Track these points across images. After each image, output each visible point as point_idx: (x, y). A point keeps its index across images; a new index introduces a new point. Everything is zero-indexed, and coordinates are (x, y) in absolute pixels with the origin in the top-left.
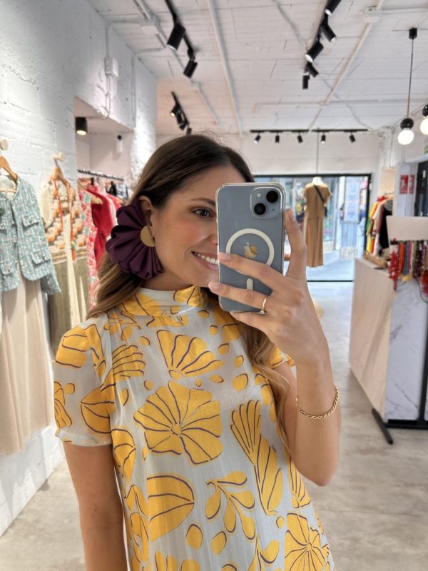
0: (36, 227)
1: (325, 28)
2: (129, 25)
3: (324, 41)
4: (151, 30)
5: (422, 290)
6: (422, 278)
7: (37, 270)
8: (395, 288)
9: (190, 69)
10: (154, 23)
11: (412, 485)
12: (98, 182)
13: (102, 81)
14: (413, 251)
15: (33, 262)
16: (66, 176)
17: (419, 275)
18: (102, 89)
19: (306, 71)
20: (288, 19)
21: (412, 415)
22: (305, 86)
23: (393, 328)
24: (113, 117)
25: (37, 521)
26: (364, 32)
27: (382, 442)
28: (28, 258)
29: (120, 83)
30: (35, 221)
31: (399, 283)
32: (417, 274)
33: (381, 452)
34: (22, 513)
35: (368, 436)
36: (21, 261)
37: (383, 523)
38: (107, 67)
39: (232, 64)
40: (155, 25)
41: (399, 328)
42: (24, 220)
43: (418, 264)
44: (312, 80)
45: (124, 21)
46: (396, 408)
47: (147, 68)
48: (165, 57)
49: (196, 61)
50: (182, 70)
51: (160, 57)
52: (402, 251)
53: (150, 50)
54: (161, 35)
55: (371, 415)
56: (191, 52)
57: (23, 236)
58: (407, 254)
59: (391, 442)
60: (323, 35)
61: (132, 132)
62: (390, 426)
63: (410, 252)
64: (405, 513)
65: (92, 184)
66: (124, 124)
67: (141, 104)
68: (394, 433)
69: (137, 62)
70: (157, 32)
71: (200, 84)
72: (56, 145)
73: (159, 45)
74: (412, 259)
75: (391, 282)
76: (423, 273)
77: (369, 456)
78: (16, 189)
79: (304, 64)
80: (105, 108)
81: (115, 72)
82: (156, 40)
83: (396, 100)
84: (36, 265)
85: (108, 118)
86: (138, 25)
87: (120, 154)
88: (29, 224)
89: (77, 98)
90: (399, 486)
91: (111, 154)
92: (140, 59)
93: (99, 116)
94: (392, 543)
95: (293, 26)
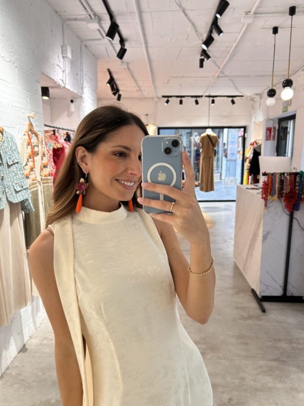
0: (16, 165)
1: (215, 26)
2: (78, 22)
3: (215, 35)
4: (94, 26)
5: (284, 207)
6: (283, 198)
7: (18, 195)
8: (266, 205)
9: (121, 54)
10: (97, 21)
11: (280, 340)
12: (58, 133)
13: (60, 61)
14: (277, 180)
15: (15, 190)
16: (36, 129)
17: (282, 196)
18: (60, 67)
19: (202, 55)
20: (190, 20)
21: (279, 292)
22: (201, 66)
23: (265, 233)
24: (68, 87)
25: (19, 374)
26: (242, 29)
27: (259, 312)
28: (12, 187)
29: (72, 63)
30: (16, 161)
31: (268, 202)
32: (280, 195)
33: (258, 318)
34: (8, 369)
35: (249, 308)
36: (7, 190)
37: (261, 367)
38: (63, 51)
39: (150, 50)
40: (98, 23)
41: (269, 233)
42: (8, 160)
43: (281, 189)
44: (206, 62)
45: (75, 19)
46: (267, 288)
47: (91, 52)
48: (104, 44)
49: (125, 48)
50: (116, 55)
51: (100, 45)
52: (270, 179)
53: (93, 40)
54: (101, 30)
55: (250, 293)
56: (122, 41)
57: (8, 172)
58: (274, 182)
59: (264, 311)
60: (214, 31)
61: (81, 97)
62: (263, 300)
63: (275, 181)
64: (275, 360)
65: (54, 134)
66: (76, 92)
67: (87, 78)
68: (266, 305)
69: (83, 48)
70: (99, 28)
71: (128, 63)
72: (29, 107)
73: (100, 37)
74: (277, 185)
75: (263, 201)
76: (284, 195)
77: (250, 322)
78: (2, 139)
79: (200, 51)
80: (62, 81)
81: (69, 55)
82: (98, 33)
83: (263, 76)
84: (17, 192)
85: (64, 87)
86: (85, 22)
87: (72, 113)
88: (12, 163)
89: (43, 73)
90: (270, 341)
91: (66, 113)
92: (86, 46)
93: (58, 86)
94: (267, 380)
95: (193, 25)
